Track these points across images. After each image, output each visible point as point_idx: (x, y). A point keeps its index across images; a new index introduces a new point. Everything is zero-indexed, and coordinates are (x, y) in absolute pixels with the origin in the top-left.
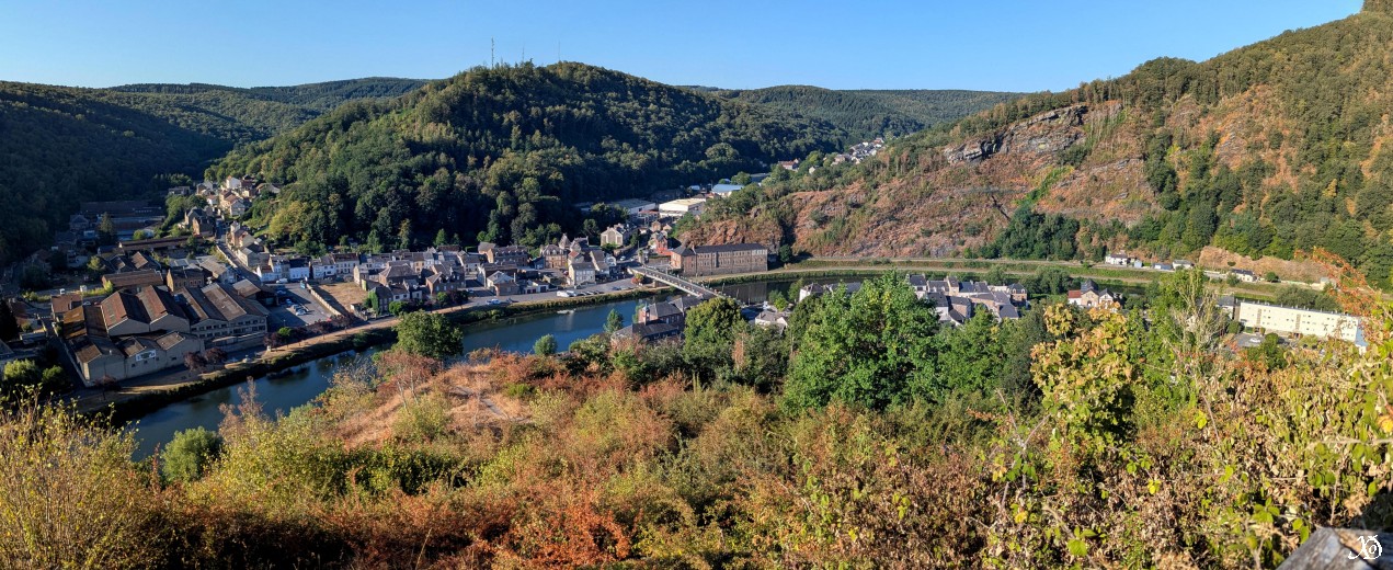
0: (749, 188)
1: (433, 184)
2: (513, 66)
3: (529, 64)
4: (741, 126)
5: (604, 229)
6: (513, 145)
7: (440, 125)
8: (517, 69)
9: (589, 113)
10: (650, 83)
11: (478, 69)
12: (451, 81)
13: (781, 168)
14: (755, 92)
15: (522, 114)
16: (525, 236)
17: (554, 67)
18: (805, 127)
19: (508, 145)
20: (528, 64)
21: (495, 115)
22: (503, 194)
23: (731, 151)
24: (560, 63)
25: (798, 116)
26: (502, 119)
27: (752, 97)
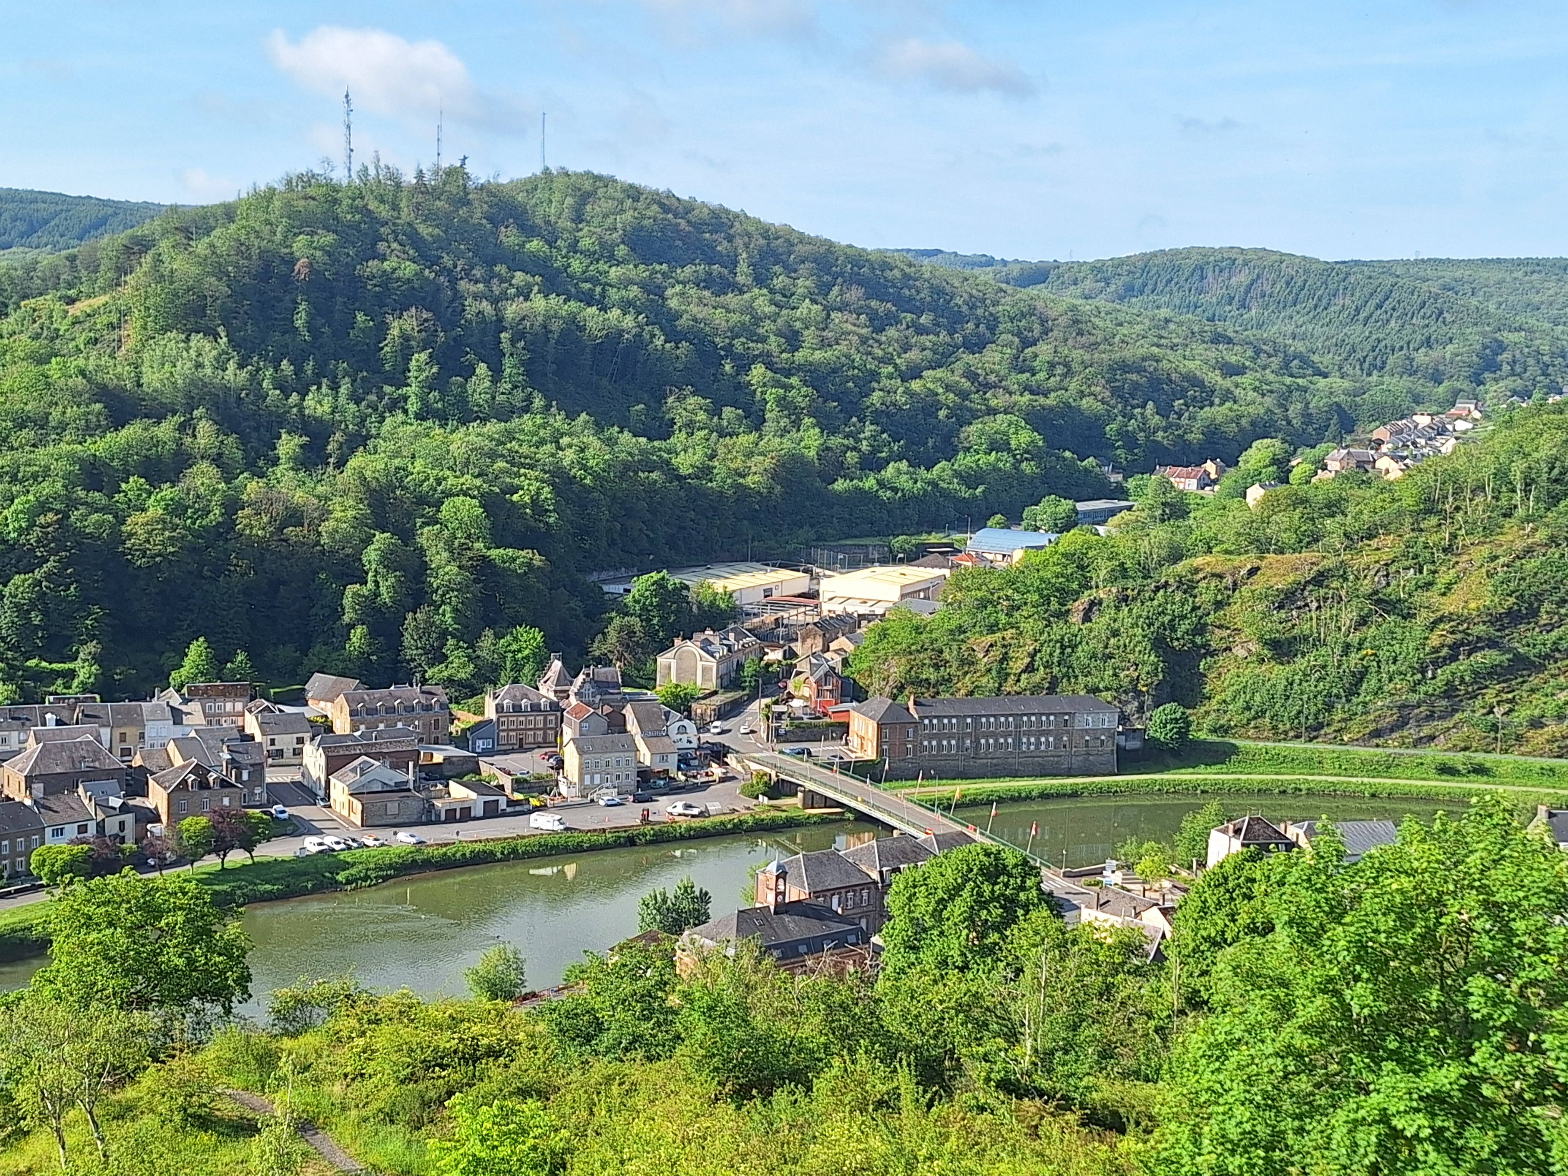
0: (1072, 539)
1: (177, 509)
2: (409, 178)
3: (456, 173)
4: (1052, 365)
5: (664, 646)
6: (413, 406)
7: (197, 340)
8: (421, 187)
9: (629, 322)
10: (803, 239)
11: (307, 179)
12: (229, 213)
13: (1166, 486)
14: (1098, 269)
15: (438, 316)
16: (443, 658)
17: (531, 186)
18: (1240, 370)
19: (398, 404)
20: (451, 172)
21: (360, 317)
22: (381, 539)
23: (1023, 437)
24: (547, 171)
25: (1218, 339)
26: (382, 329)
27: (1088, 284)
